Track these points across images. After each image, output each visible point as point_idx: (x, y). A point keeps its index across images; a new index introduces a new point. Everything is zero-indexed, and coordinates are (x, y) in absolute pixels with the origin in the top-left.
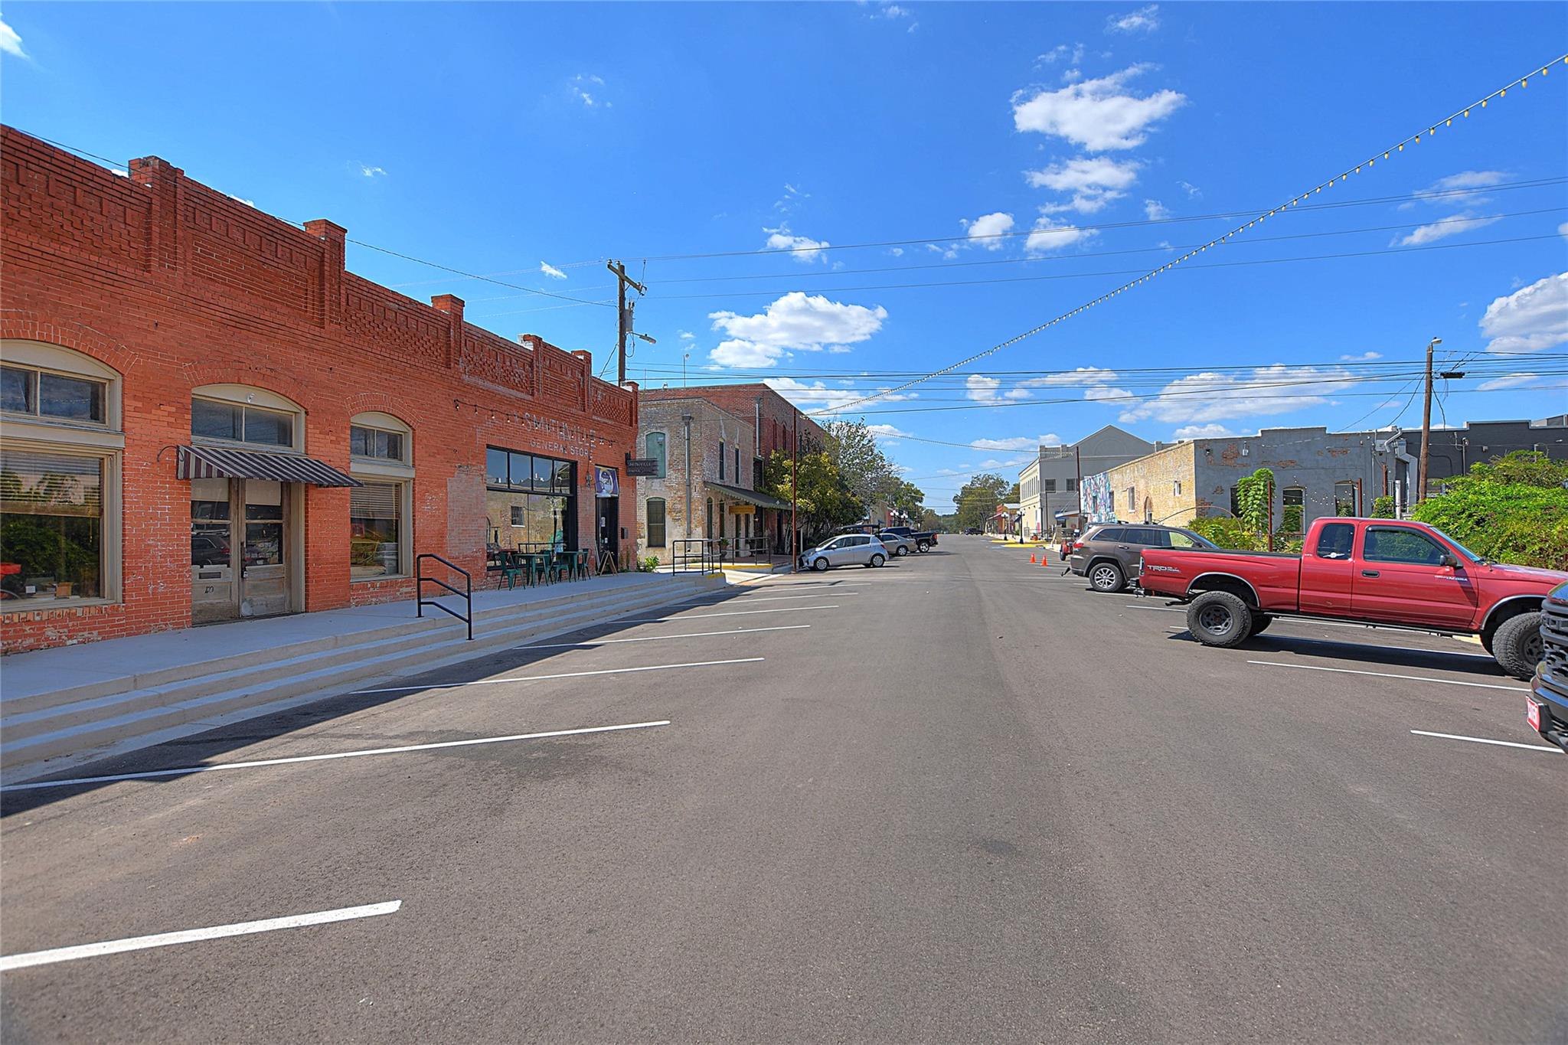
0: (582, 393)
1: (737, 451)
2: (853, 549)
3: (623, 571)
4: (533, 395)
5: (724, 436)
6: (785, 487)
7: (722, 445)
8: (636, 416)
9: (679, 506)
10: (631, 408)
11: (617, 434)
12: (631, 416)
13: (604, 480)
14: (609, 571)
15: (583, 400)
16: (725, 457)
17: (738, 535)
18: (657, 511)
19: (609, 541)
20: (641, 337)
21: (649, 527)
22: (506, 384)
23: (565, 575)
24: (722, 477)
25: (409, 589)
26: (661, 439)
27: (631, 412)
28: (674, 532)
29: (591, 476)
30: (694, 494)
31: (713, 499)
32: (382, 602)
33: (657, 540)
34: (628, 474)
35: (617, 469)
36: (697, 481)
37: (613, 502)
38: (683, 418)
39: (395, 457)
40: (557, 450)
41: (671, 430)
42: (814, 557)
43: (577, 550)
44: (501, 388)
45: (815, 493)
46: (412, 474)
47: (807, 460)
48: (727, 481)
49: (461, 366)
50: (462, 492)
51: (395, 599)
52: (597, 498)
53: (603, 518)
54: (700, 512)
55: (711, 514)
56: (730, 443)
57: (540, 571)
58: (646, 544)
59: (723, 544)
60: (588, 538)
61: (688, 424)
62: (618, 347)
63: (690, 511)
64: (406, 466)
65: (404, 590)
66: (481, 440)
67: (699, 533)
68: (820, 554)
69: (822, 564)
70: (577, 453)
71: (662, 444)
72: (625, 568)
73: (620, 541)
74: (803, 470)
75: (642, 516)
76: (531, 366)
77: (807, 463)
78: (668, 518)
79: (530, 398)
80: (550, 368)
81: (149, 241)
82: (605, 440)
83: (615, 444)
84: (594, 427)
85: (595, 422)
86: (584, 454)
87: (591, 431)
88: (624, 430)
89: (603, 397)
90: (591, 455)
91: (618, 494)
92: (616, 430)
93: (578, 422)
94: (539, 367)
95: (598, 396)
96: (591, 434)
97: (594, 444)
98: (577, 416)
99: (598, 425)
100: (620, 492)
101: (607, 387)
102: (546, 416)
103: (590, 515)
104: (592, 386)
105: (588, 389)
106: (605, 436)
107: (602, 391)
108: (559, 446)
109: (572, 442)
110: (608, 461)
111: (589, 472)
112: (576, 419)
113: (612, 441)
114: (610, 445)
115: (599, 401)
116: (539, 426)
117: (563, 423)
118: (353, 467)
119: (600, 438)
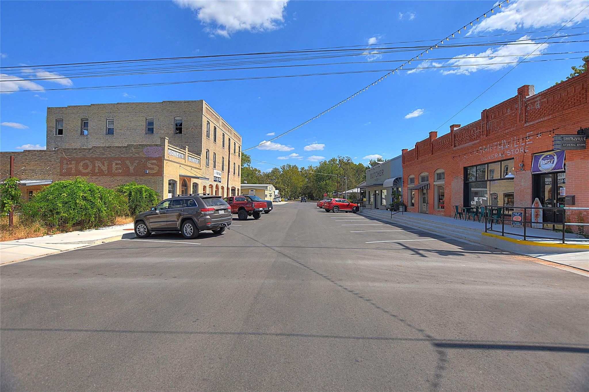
0: (517, 115)
22: (471, 141)
25: (443, 213)
32: (438, 215)
40: (497, 157)
44: (469, 144)
49: (454, 146)
50: (455, 185)
51: (440, 215)
66: (461, 166)
70: (512, 153)
79: (480, 140)
80: (494, 118)
82: (543, 133)
83: (559, 130)
84: (531, 130)
85: (529, 127)
86: (520, 151)
87: (527, 134)
88: (572, 113)
89: (542, 104)
90: (526, 150)
91: (565, 169)
92: (560, 119)
93: (514, 135)
94: (484, 123)
95: (536, 106)
96: (527, 136)
97: (531, 141)
98: (511, 132)
99: (534, 127)
100: (567, 166)
101: (544, 95)
102: (490, 143)
103: (524, 188)
104: (529, 104)
105: (522, 110)
106: (544, 130)
107: (540, 100)
108: (498, 154)
109: (509, 149)
110: (548, 147)
111: (524, 161)
112: (512, 134)
113: (554, 130)
114: (550, 134)
115: (538, 108)
116: (486, 150)
117: (503, 141)
118: (435, 183)
119: (537, 134)
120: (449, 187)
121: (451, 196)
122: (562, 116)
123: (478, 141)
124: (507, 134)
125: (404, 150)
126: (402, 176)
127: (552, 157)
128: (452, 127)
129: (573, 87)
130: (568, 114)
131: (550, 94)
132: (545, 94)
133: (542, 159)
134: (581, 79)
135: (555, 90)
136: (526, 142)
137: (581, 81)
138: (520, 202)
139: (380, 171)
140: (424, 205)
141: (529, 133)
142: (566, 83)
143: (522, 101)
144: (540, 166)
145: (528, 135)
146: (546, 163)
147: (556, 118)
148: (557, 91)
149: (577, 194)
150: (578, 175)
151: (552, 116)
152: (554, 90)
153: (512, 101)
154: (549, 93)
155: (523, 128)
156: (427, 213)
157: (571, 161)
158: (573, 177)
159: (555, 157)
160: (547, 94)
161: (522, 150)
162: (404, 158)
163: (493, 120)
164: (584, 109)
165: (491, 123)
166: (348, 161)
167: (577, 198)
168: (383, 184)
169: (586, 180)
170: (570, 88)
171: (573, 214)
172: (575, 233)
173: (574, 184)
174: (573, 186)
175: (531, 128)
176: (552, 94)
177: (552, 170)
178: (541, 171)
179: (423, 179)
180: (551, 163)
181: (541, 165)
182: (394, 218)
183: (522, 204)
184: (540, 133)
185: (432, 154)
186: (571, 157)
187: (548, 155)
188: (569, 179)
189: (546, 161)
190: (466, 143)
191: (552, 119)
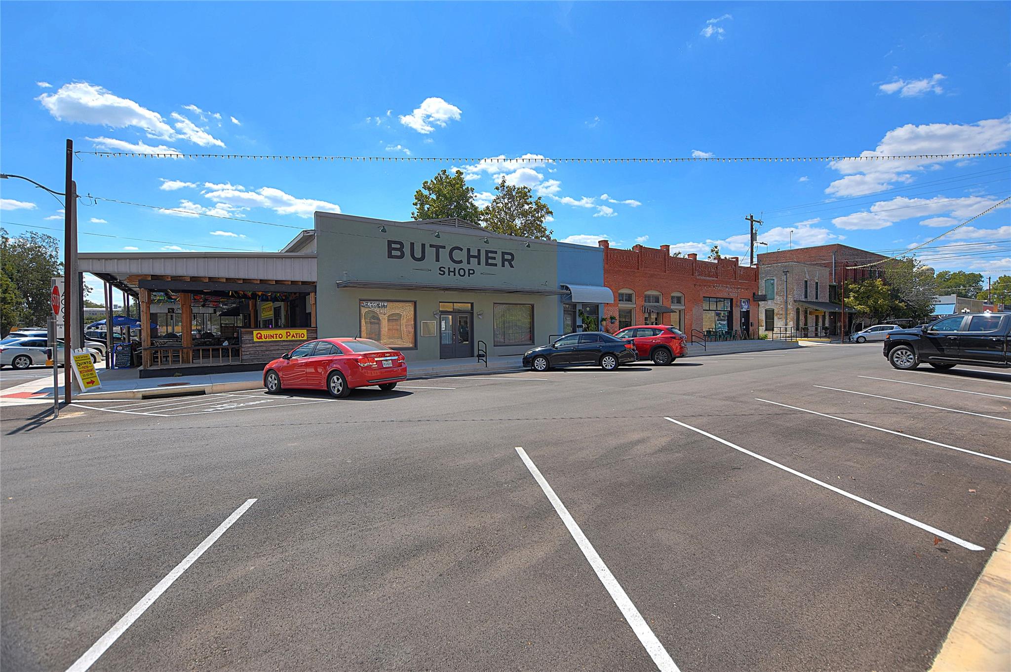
0: (735, 273)
1: (817, 283)
2: (882, 333)
3: (751, 339)
4: (717, 278)
5: (807, 277)
6: (850, 300)
7: (806, 282)
8: (758, 277)
9: (781, 312)
10: (756, 274)
11: (750, 286)
12: (756, 277)
13: (743, 304)
14: (745, 339)
15: (735, 275)
16: (808, 288)
17: (817, 324)
18: (770, 314)
19: (746, 327)
20: (761, 243)
21: (766, 322)
22: (709, 276)
23: (728, 339)
24: (806, 297)
26: (772, 282)
27: (756, 276)
28: (778, 323)
29: (738, 304)
30: (789, 306)
31: (800, 308)
33: (770, 327)
34: (754, 301)
35: (749, 299)
36: (790, 300)
37: (748, 312)
38: (784, 272)
39: (679, 303)
40: (725, 295)
41: (777, 278)
42: (857, 336)
43: (733, 330)
44: (708, 278)
45: (871, 302)
46: (684, 308)
47: (865, 284)
48: (809, 299)
49: (696, 274)
50: (696, 312)
52: (741, 312)
53: (743, 319)
54: (792, 315)
55: (799, 316)
56: (811, 280)
57: (720, 336)
58: (764, 329)
59: (806, 329)
60: (737, 326)
61: (786, 274)
62: (750, 249)
63: (787, 314)
64: (682, 305)
66: (701, 296)
67: (791, 324)
68: (860, 335)
69: (860, 340)
70: (732, 295)
71: (773, 284)
72: (752, 338)
73: (751, 328)
74: (862, 290)
75: (762, 317)
76: (717, 268)
77: (865, 286)
78: (775, 318)
79: (716, 279)
80: (723, 267)
81: (638, 263)
82: (744, 289)
97: (740, 291)
101: (745, 268)
103: (738, 318)
104: (739, 269)
111: (737, 302)
113: (747, 289)
117: (728, 285)
120: (690, 313)
121: (692, 322)
139: (494, 252)
161: (737, 295)
162: (609, 257)
175: (740, 284)
190: (705, 276)
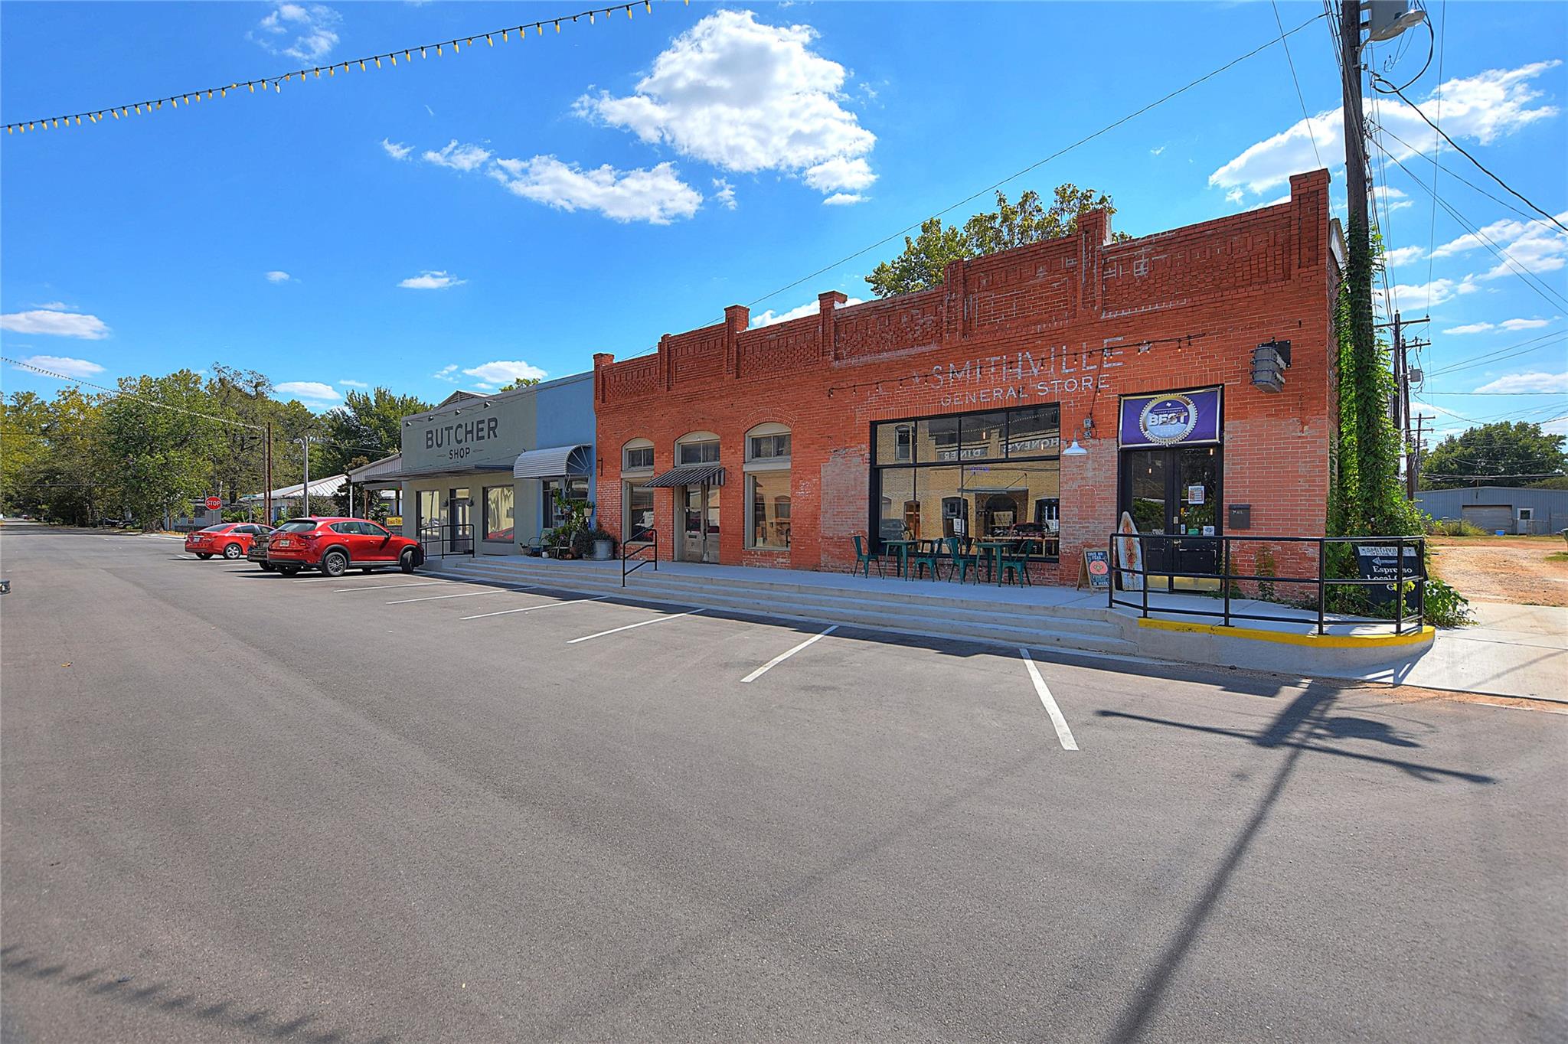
22: (901, 345)
25: (784, 560)
29: (1102, 419)
32: (763, 567)
44: (885, 355)
49: (832, 355)
50: (838, 475)
51: (773, 566)
65: (781, 560)
66: (861, 418)
76: (943, 304)
80: (990, 286)
82: (1156, 344)
83: (1205, 340)
84: (1118, 331)
85: (1115, 322)
86: (1080, 386)
87: (1106, 341)
88: (1249, 299)
89: (1153, 265)
90: (1102, 384)
91: (1221, 438)
92: (1210, 310)
93: (1060, 340)
94: (956, 299)
95: (1135, 271)
96: (1105, 346)
97: (1117, 362)
98: (1053, 333)
99: (1130, 324)
100: (1229, 432)
101: (1165, 243)
102: (976, 357)
103: (1095, 486)
104: (1112, 261)
105: (1089, 274)
106: (1160, 335)
107: (1148, 255)
108: (1006, 391)
109: (1042, 377)
110: (1171, 379)
111: (1094, 412)
112: (1054, 337)
113: (1189, 337)
114: (1180, 348)
115: (1140, 277)
116: (959, 376)
117: (1020, 354)
118: (746, 468)
119: (1139, 345)
120: (809, 480)
121: (818, 508)
122: (1218, 305)
123: (934, 347)
124: (1038, 336)
125: (602, 355)
126: (593, 443)
127: (1179, 408)
128: (827, 299)
129: (1248, 235)
130: (1237, 301)
131: (1182, 244)
132: (1169, 242)
133: (1151, 412)
134: (1274, 218)
135: (1199, 235)
136: (1102, 362)
137: (1273, 224)
138: (1080, 523)
139: (483, 422)
140: (690, 537)
141: (1110, 340)
142: (1234, 222)
143: (1093, 251)
144: (1146, 430)
145: (1108, 344)
146: (1164, 423)
147: (1200, 307)
148: (1204, 239)
149: (1256, 501)
150: (1259, 454)
151: (1190, 300)
152: (1194, 236)
153: (1056, 248)
154: (1179, 240)
155: (1096, 325)
156: (704, 562)
157: (1239, 418)
158: (1244, 459)
159: (1191, 408)
160: (1173, 241)
161: (1089, 384)
162: (603, 384)
163: (983, 294)
164: (1281, 294)
165: (974, 300)
166: (256, 387)
167: (1255, 510)
168: (512, 468)
169: (1282, 468)
170: (1239, 236)
171: (1244, 552)
172: (1251, 596)
173: (1250, 478)
174: (1245, 482)
175: (1121, 326)
176: (1187, 243)
177: (1183, 440)
178: (1151, 442)
179: (689, 454)
180: (1179, 421)
181: (1148, 427)
182: (635, 583)
183: (1088, 527)
184: (1149, 343)
185: (738, 377)
186: (1241, 408)
187: (1169, 401)
188: (1233, 464)
189: (1163, 417)
190: (879, 352)
191: (1190, 309)
